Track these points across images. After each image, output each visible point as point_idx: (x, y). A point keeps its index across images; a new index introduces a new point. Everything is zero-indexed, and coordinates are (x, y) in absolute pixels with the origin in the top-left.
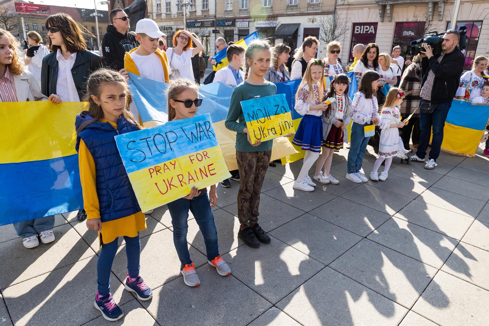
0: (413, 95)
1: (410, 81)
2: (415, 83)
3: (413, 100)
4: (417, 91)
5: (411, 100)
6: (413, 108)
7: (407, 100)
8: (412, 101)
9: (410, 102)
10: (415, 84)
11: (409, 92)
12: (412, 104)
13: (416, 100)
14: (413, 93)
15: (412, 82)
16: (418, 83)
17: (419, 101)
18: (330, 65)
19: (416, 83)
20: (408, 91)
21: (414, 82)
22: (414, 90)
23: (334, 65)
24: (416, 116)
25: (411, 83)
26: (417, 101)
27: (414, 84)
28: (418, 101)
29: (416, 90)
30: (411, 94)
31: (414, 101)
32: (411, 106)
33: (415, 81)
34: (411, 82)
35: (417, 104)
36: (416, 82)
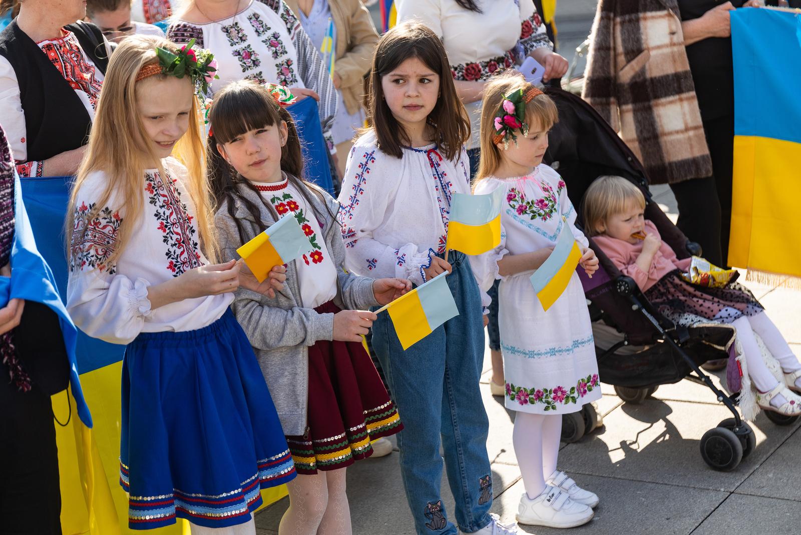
0: (648, 76)
1: (623, 14)
2: (645, 19)
3: (657, 97)
4: (667, 50)
5: (648, 99)
6: (670, 133)
7: (634, 102)
8: (653, 102)
9: (649, 109)
10: (649, 23)
11: (634, 63)
12: (659, 116)
13: (671, 98)
14: (647, 67)
15: (633, 16)
16: (661, 17)
17: (688, 99)
18: (205, 28)
19: (653, 17)
20: (628, 61)
21: (641, 15)
22: (648, 49)
24: (693, 169)
25: (630, 21)
26: (677, 97)
27: (642, 24)
28: (681, 100)
29: (659, 47)
30: (643, 71)
31: (663, 100)
32: (659, 130)
33: (645, 10)
34: (627, 17)
35: (684, 114)
36: (649, 14)
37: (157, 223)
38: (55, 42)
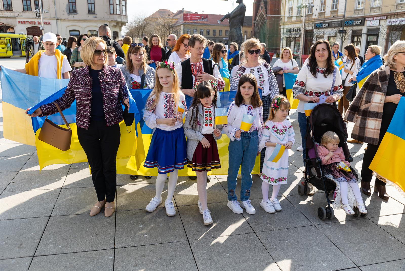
0: (369, 110)
1: (369, 90)
2: (375, 93)
3: (369, 117)
4: (377, 104)
5: (366, 116)
6: (369, 128)
7: (362, 116)
8: (367, 118)
9: (366, 119)
10: (376, 95)
11: (366, 105)
12: (368, 122)
13: (373, 119)
15: (372, 91)
16: (380, 94)
17: (378, 120)
18: (246, 68)
19: (377, 93)
20: (365, 104)
21: (374, 92)
22: (372, 102)
23: (252, 68)
24: (372, 141)
25: (370, 92)
26: (375, 119)
27: (373, 94)
28: (376, 120)
29: (376, 103)
30: (368, 108)
31: (371, 118)
32: (366, 126)
33: (376, 91)
34: (370, 91)
35: (376, 125)
36: (377, 92)
37: (164, 105)
38: (194, 64)
